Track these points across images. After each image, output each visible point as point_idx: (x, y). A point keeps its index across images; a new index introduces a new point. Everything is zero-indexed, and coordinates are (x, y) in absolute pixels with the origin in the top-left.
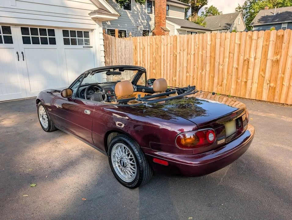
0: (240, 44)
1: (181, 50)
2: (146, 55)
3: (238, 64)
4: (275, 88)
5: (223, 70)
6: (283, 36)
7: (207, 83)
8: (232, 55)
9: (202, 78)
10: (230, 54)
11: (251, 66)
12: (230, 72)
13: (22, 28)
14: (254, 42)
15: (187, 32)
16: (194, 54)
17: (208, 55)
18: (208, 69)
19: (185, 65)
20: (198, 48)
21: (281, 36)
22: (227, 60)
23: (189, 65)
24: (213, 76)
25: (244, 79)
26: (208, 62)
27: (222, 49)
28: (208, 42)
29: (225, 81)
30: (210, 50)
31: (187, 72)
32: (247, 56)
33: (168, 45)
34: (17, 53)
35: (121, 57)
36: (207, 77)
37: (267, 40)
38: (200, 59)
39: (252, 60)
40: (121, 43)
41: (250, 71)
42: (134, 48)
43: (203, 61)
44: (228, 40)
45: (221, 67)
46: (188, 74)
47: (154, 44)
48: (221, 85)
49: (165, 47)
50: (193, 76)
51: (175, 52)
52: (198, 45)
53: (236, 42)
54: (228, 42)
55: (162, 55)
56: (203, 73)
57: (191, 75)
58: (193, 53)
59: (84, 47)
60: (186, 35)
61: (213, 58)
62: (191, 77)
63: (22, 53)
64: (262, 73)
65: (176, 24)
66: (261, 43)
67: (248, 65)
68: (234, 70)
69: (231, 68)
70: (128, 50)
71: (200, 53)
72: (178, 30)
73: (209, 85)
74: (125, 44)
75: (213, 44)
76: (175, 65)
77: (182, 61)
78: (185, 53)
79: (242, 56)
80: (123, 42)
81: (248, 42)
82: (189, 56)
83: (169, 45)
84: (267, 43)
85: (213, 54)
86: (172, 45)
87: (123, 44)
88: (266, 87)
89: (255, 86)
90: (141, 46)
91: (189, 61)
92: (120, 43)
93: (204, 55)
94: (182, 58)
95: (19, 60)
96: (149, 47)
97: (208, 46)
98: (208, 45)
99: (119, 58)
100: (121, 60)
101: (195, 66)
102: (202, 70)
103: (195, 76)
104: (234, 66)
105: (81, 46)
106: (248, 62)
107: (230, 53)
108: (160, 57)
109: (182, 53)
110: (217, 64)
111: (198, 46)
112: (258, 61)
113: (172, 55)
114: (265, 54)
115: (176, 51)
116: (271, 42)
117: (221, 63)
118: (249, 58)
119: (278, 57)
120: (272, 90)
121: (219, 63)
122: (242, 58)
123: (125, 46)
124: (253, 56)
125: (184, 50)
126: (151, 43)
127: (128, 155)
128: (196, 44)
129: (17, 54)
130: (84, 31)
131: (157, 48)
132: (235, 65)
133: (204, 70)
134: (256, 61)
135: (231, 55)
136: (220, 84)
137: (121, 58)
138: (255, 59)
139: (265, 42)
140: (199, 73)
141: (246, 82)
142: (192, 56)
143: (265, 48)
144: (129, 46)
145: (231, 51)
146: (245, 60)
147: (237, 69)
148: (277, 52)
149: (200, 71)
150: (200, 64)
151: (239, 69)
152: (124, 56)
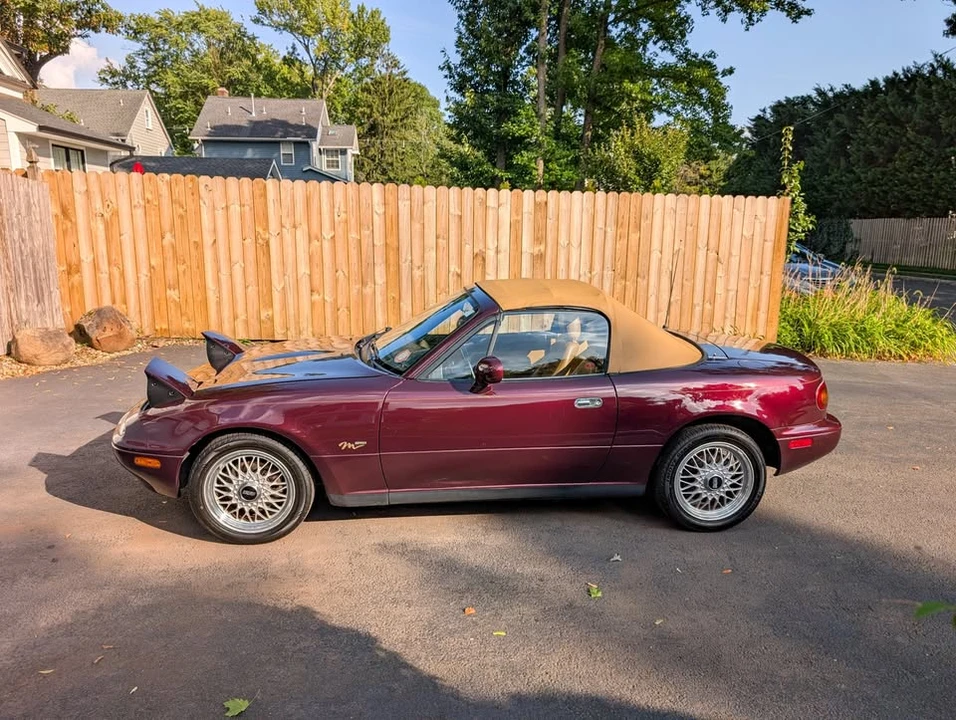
0: (461, 217)
1: (282, 226)
2: (127, 239)
3: (461, 266)
5: (423, 278)
6: (546, 203)
8: (445, 242)
9: (363, 304)
10: (440, 241)
11: (489, 268)
12: (442, 285)
14: (491, 213)
15: (53, 145)
16: (333, 238)
17: (379, 242)
18: (380, 279)
19: (304, 269)
20: (346, 222)
21: (543, 204)
22: (431, 255)
23: (316, 270)
24: (397, 298)
26: (379, 259)
27: (417, 226)
28: (376, 208)
30: (383, 230)
31: (312, 291)
32: (481, 246)
33: (232, 208)
35: (20, 247)
36: (379, 299)
37: (517, 209)
38: (354, 252)
39: (491, 254)
40: (16, 189)
43: (364, 257)
45: (417, 273)
46: (316, 297)
47: (166, 201)
49: (220, 213)
50: (336, 300)
51: (260, 229)
52: (346, 212)
53: (452, 210)
54: (430, 210)
55: (208, 240)
56: (368, 290)
57: (326, 298)
58: (327, 234)
60: (299, 183)
61: (393, 249)
62: (328, 306)
66: (505, 214)
67: (483, 267)
68: (451, 279)
69: (443, 273)
70: (38, 218)
71: (353, 235)
72: (24, 137)
74: (27, 195)
75: (391, 211)
76: (263, 270)
77: (290, 260)
78: (301, 234)
79: (467, 246)
80: (21, 189)
81: (479, 212)
82: (316, 243)
83: (235, 209)
84: (519, 218)
85: (392, 240)
86: (247, 208)
87: (21, 195)
90: (98, 205)
91: (316, 259)
92: (13, 190)
93: (366, 242)
94: (289, 250)
96: (139, 212)
97: (376, 217)
98: (374, 214)
99: (13, 250)
100: (22, 260)
101: (340, 272)
102: (363, 283)
103: (342, 301)
104: (452, 269)
106: (484, 259)
107: (437, 237)
108: (198, 246)
109: (288, 237)
110: (405, 267)
111: (343, 215)
112: (504, 257)
113: (248, 241)
114: (516, 238)
115: (266, 229)
116: (525, 216)
117: (417, 262)
118: (484, 250)
119: (542, 247)
121: (411, 262)
122: (467, 249)
123: (29, 202)
124: (491, 245)
125: (295, 227)
126: (149, 196)
128: (336, 210)
131: (181, 217)
132: (454, 268)
133: (370, 284)
134: (501, 256)
135: (442, 242)
137: (21, 252)
138: (497, 252)
139: (514, 214)
140: (354, 292)
142: (327, 245)
143: (516, 227)
144: (39, 203)
145: (441, 232)
146: (475, 256)
147: (459, 276)
148: (540, 238)
149: (357, 287)
150: (355, 268)
151: (464, 276)
152: (29, 245)
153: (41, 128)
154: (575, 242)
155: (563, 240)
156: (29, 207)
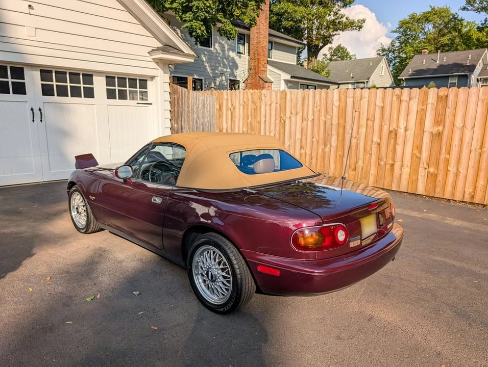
0: (383, 107)
1: (292, 114)
2: (237, 119)
3: (380, 138)
4: (436, 176)
5: (357, 144)
6: (447, 96)
7: (332, 166)
8: (371, 123)
9: (324, 156)
10: (369, 122)
11: (400, 141)
12: (368, 149)
13: (42, 71)
14: (404, 105)
15: (301, 84)
16: (313, 120)
17: (335, 122)
18: (334, 144)
19: (298, 136)
20: (320, 111)
21: (444, 97)
22: (363, 130)
23: (304, 137)
24: (342, 154)
25: (390, 160)
26: (334, 132)
27: (356, 113)
28: (335, 103)
29: (360, 163)
30: (337, 114)
31: (301, 148)
32: (394, 126)
33: (272, 104)
34: (32, 109)
35: (197, 121)
36: (332, 155)
37: (424, 102)
38: (322, 127)
39: (401, 131)
40: (198, 98)
41: (399, 149)
42: (218, 107)
43: (326, 130)
44: (365, 101)
45: (354, 141)
46: (303, 151)
47: (250, 102)
48: (355, 169)
49: (268, 107)
50: (311, 154)
51: (282, 115)
52: (320, 106)
53: (377, 103)
54: (364, 103)
55: (263, 121)
56: (327, 149)
57: (307, 152)
58: (310, 118)
59: (138, 103)
60: (301, 91)
61: (342, 127)
62: (308, 156)
63: (40, 110)
64: (416, 152)
65: (284, 71)
66: (414, 106)
67: (396, 139)
68: (374, 146)
69: (369, 143)
70: (208, 110)
71: (323, 118)
72: (287, 81)
73: (335, 169)
74: (204, 100)
75: (342, 105)
76: (282, 135)
77: (293, 131)
78: (299, 117)
79: (386, 126)
80: (201, 98)
81: (396, 103)
82: (305, 122)
83: (274, 105)
84: (424, 107)
85: (342, 121)
86: (278, 104)
87: (200, 101)
88: (422, 173)
89: (406, 170)
90: (230, 104)
91: (305, 132)
92: (196, 98)
93: (328, 122)
94: (293, 126)
95: (33, 121)
96: (242, 107)
97: (334, 108)
98: (334, 106)
99: (193, 122)
100: (197, 126)
101: (314, 139)
102: (325, 145)
103: (314, 154)
104: (375, 140)
105: (134, 102)
106: (396, 135)
107: (368, 120)
108: (259, 122)
109: (293, 118)
110: (347, 137)
111: (318, 107)
112: (410, 134)
113: (277, 120)
114: (421, 122)
115: (285, 115)
116: (429, 106)
117: (354, 134)
118: (396, 129)
119: (441, 128)
120: (432, 177)
121: (352, 134)
122: (386, 128)
123: (204, 103)
124: (402, 125)
125: (297, 114)
126: (245, 100)
127: (219, 263)
128: (315, 104)
129: (31, 111)
130: (140, 78)
131: (254, 109)
132: (376, 139)
133: (329, 146)
134: (408, 133)
135: (370, 123)
136: (353, 167)
137: (197, 123)
138: (406, 130)
139: (420, 104)
140: (320, 150)
141: (392, 165)
142: (310, 124)
143: (421, 115)
144: (209, 104)
145: (370, 116)
146: (390, 132)
147: (379, 144)
148: (439, 120)
149: (322, 147)
150: (322, 136)
151: (382, 143)
152: (202, 120)
153: (292, 77)
154: (469, 124)
155: (459, 123)
156: (204, 105)
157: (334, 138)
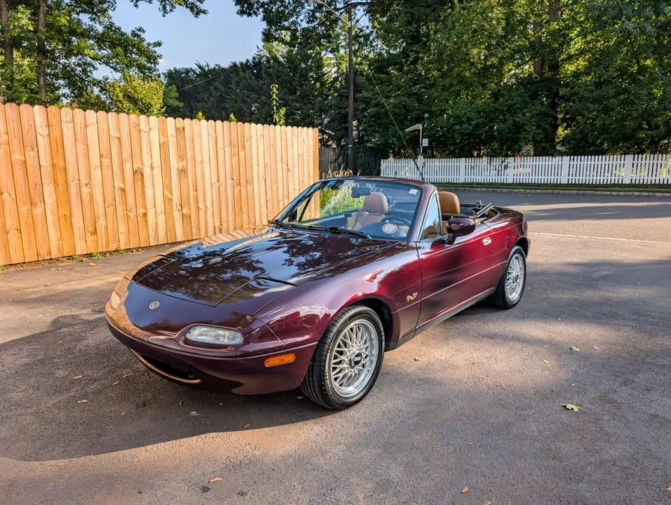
0: (120, 139)
3: (123, 180)
4: (190, 216)
5: (91, 195)
6: (184, 128)
7: (53, 235)
8: (108, 160)
9: (34, 223)
10: (104, 160)
11: (148, 182)
12: (110, 199)
14: (144, 136)
17: (45, 162)
18: (50, 199)
21: (182, 129)
22: (96, 174)
24: (67, 213)
25: (141, 208)
26: (47, 179)
27: (81, 148)
28: (39, 130)
29: (101, 223)
30: (48, 149)
32: (139, 164)
36: (50, 218)
37: (163, 132)
38: (18, 173)
39: (147, 171)
41: (149, 191)
43: (30, 177)
44: (93, 129)
45: (85, 190)
48: (95, 232)
52: (7, 133)
53: (112, 133)
54: (92, 132)
56: (38, 210)
61: (60, 170)
64: (167, 193)
66: (155, 135)
67: (143, 182)
68: (118, 194)
69: (109, 189)
71: (17, 157)
73: (61, 239)
75: (55, 133)
79: (127, 164)
81: (134, 135)
84: (166, 140)
85: (58, 161)
88: (177, 216)
89: (161, 218)
93: (32, 164)
97: (40, 138)
98: (39, 136)
102: (32, 204)
103: (11, 225)
104: (116, 185)
106: (142, 175)
107: (101, 156)
110: (73, 185)
112: (157, 172)
114: (165, 156)
116: (170, 139)
117: (84, 180)
118: (141, 167)
119: (184, 163)
120: (186, 218)
121: (79, 180)
124: (147, 162)
132: (118, 184)
133: (40, 204)
134: (155, 171)
135: (106, 161)
136: (91, 229)
138: (152, 168)
139: (161, 137)
140: (23, 212)
141: (145, 215)
143: (163, 147)
145: (104, 152)
146: (135, 173)
147: (123, 190)
148: (182, 157)
149: (26, 208)
150: (22, 189)
151: (127, 190)
154: (206, 159)
155: (198, 159)
157: (48, 190)
